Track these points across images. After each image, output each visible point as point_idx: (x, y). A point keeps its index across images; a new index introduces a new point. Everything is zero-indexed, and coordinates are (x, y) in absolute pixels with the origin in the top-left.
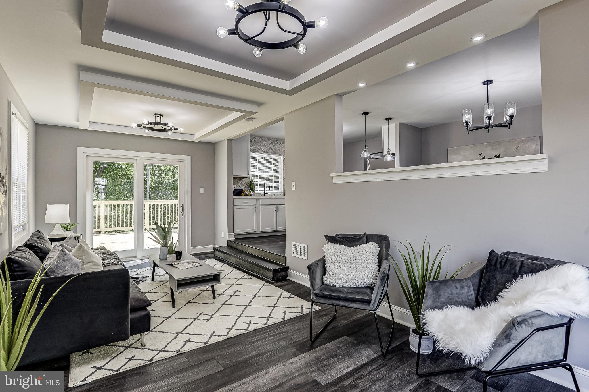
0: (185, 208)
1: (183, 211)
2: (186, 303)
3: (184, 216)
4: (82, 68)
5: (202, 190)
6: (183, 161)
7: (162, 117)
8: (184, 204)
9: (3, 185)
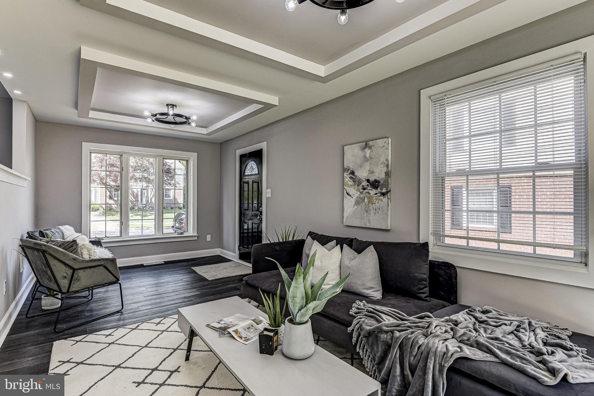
9: (376, 188)
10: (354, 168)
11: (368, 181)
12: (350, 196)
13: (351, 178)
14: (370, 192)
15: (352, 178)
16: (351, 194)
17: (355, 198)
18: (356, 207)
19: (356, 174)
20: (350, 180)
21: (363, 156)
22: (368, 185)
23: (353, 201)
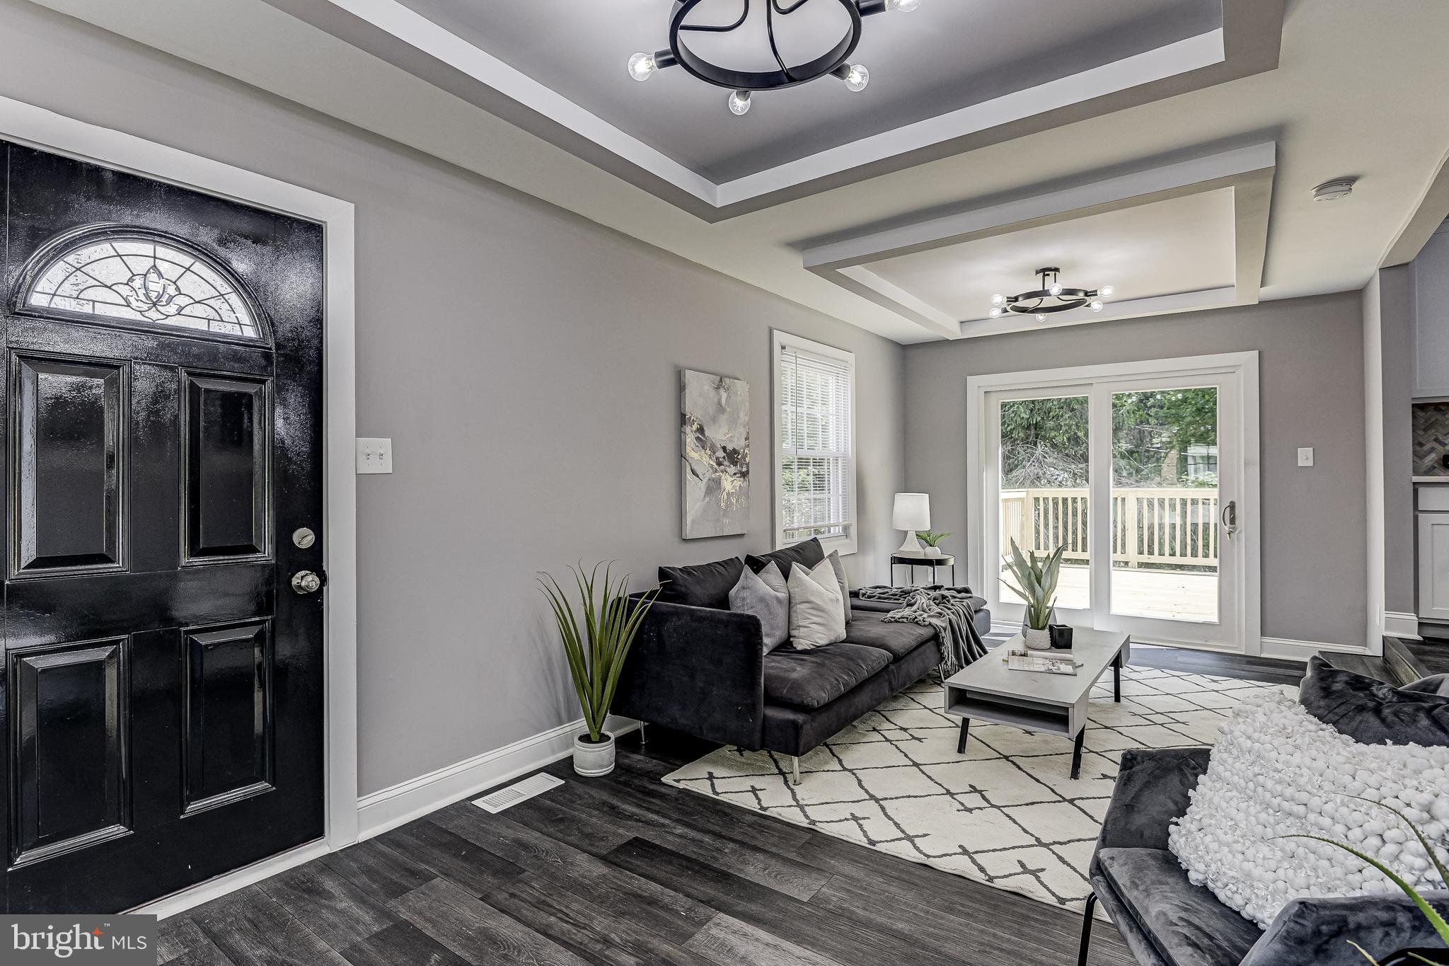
0: (1239, 511)
1: (1233, 521)
2: (999, 756)
3: (1234, 536)
4: (805, 244)
5: (1305, 457)
6: (1232, 370)
7: (1057, 273)
8: (1236, 501)
9: (734, 463)
10: (704, 421)
11: (724, 448)
12: (698, 476)
13: (698, 439)
14: (728, 469)
15: (701, 440)
16: (699, 472)
17: (705, 480)
18: (707, 499)
19: (707, 433)
20: (697, 444)
21: (716, 400)
22: (724, 458)
23: (702, 486)
